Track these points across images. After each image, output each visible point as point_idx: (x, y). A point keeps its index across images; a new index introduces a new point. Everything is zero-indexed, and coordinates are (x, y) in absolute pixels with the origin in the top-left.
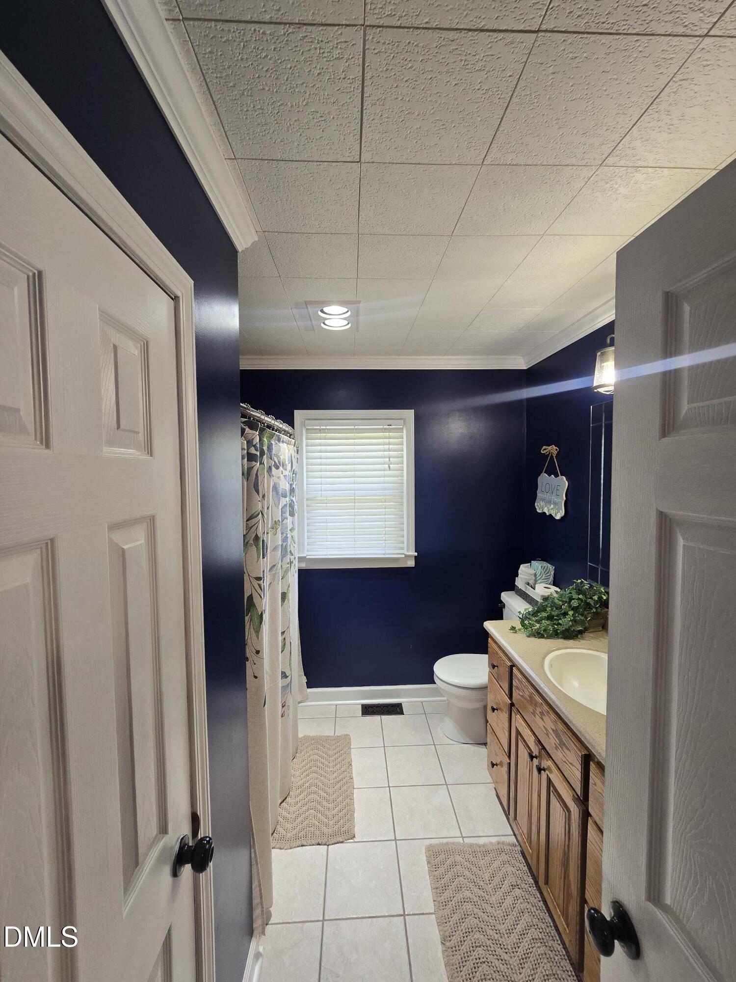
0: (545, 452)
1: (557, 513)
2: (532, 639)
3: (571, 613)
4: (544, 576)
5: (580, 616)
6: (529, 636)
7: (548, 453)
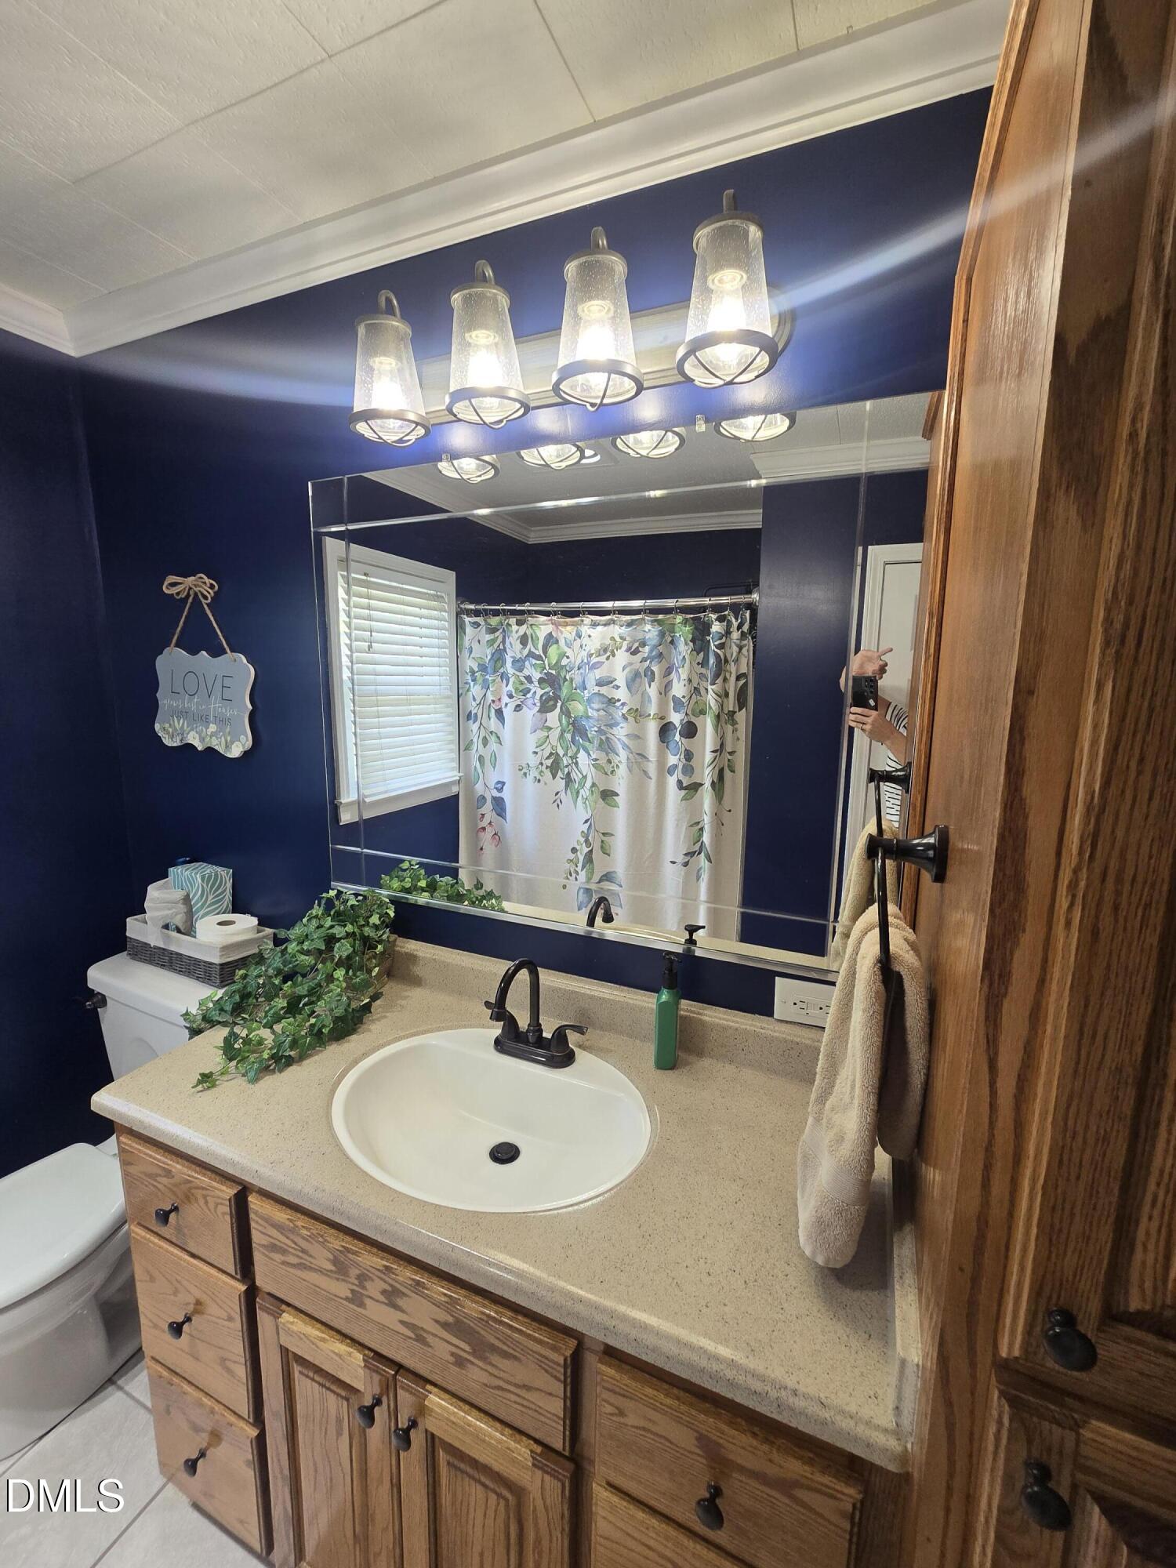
0: (173, 591)
1: (232, 743)
2: (269, 1081)
3: (340, 974)
4: (210, 897)
5: (358, 973)
6: (255, 1080)
7: (183, 595)
